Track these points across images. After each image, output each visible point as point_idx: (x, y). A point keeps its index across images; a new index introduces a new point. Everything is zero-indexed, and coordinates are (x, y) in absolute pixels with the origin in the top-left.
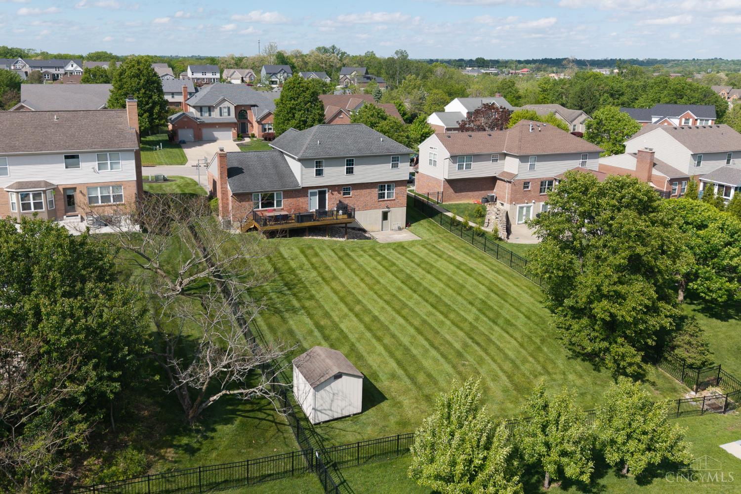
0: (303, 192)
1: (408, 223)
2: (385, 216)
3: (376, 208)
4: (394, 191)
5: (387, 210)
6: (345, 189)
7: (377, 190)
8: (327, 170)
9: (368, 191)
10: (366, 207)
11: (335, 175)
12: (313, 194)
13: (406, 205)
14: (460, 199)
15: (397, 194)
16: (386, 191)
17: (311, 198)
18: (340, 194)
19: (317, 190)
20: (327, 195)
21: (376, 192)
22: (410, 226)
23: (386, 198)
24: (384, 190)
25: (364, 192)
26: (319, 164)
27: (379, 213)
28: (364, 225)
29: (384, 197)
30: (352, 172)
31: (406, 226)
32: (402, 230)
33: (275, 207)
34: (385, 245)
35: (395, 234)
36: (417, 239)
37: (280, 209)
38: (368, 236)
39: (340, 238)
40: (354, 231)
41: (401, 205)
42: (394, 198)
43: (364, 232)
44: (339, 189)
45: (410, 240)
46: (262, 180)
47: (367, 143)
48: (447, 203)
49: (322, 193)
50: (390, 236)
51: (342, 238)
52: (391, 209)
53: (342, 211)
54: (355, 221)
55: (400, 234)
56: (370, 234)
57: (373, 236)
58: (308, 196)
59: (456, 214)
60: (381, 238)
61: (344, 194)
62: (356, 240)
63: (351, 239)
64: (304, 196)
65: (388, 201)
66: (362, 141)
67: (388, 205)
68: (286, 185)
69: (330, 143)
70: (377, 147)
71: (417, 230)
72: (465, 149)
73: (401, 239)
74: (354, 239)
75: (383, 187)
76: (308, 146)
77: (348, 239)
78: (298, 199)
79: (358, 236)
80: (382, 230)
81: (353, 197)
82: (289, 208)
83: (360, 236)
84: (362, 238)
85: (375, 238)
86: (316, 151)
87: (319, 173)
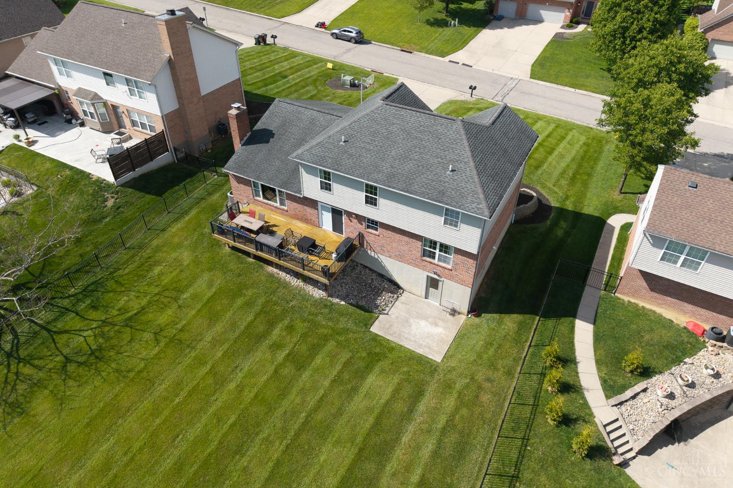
0: (312, 203)
2: (433, 283)
3: (417, 266)
4: (452, 258)
5: (437, 277)
6: (373, 224)
7: (420, 244)
8: (336, 187)
9: (406, 239)
10: (401, 258)
11: (350, 199)
12: (325, 208)
13: (471, 286)
14: (659, 305)
15: (456, 263)
16: (437, 252)
17: (323, 212)
18: (362, 224)
19: (330, 207)
20: (343, 217)
22: (478, 315)
23: (436, 261)
24: (435, 249)
25: (398, 236)
26: (327, 175)
27: (422, 276)
28: (398, 279)
29: (433, 258)
30: (376, 205)
31: (468, 313)
32: (457, 316)
33: (278, 205)
34: (363, 339)
35: (430, 320)
36: (433, 356)
37: (283, 210)
38: (378, 302)
39: (319, 289)
40: (380, 279)
41: (462, 282)
42: (449, 267)
43: (395, 287)
44: (360, 218)
45: (420, 351)
46: (274, 164)
47: (419, 167)
48: (626, 298)
49: (337, 213)
50: (412, 321)
51: (323, 290)
52: (442, 279)
53: (336, 256)
54: (383, 268)
55: (436, 325)
56: (398, 297)
57: (390, 305)
58: (317, 209)
59: (598, 338)
60: (393, 316)
61: (368, 227)
62: (343, 303)
63: (337, 298)
64: (312, 207)
65: (438, 265)
66: (416, 158)
67: (439, 273)
68: (291, 183)
69: (362, 145)
70: (429, 180)
71: (475, 331)
72: (699, 231)
73: (412, 339)
74: (341, 300)
75: (433, 244)
76: (325, 141)
77: (330, 296)
78: (305, 207)
79: (360, 296)
80: (426, 298)
81: (381, 236)
82: (294, 213)
83: (365, 297)
84: (363, 303)
85: (386, 312)
86: (327, 154)
87: (326, 187)
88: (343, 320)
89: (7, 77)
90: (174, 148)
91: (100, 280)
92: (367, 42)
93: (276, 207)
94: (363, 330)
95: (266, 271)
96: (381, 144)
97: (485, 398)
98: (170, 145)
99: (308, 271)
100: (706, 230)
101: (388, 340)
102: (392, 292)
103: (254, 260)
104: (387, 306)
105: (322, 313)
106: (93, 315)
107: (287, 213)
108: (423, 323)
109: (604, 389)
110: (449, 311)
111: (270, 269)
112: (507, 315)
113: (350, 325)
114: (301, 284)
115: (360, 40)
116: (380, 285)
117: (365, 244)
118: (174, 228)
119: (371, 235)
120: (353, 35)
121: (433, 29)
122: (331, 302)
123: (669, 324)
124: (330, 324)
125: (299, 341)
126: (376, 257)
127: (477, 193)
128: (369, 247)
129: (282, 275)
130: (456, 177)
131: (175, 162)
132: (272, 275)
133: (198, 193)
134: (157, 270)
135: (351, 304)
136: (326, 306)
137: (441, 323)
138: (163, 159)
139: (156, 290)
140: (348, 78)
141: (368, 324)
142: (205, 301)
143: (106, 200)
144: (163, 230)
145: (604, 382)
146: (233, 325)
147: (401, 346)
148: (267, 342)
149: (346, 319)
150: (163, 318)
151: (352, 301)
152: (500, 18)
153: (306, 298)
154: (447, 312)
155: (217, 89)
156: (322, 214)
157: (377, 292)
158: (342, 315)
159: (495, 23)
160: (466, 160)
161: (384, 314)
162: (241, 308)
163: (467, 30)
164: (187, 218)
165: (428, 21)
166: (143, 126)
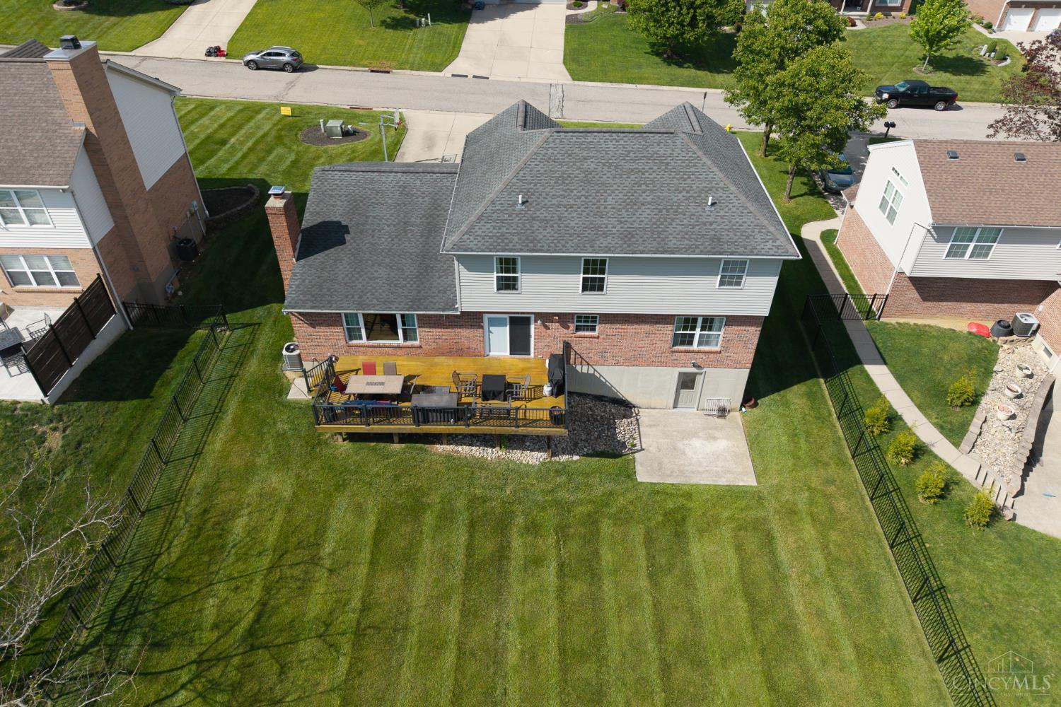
0: (473, 319)
2: (687, 382)
3: (663, 364)
4: (721, 334)
5: (694, 370)
6: (586, 321)
7: (670, 327)
8: (527, 280)
9: (646, 327)
10: (635, 360)
11: (552, 292)
12: (496, 322)
13: (750, 366)
14: (933, 316)
15: (726, 340)
16: (698, 332)
17: (492, 329)
18: (568, 328)
19: (507, 316)
20: (532, 327)
21: (668, 331)
22: (754, 404)
23: (695, 346)
24: (693, 328)
25: (632, 329)
26: (508, 265)
27: (671, 376)
28: (626, 393)
29: (691, 343)
30: (601, 288)
31: (742, 405)
32: (729, 416)
33: (401, 341)
34: (641, 497)
35: (701, 434)
36: (742, 480)
37: (412, 347)
38: (620, 437)
39: (532, 450)
40: (599, 404)
41: (737, 365)
42: (717, 348)
43: (625, 407)
44: (563, 318)
45: (723, 482)
46: (376, 275)
47: (660, 211)
48: (893, 321)
49: (519, 324)
50: (680, 445)
51: (539, 450)
52: (704, 370)
53: (550, 388)
54: (604, 385)
55: (715, 439)
56: (637, 420)
57: (636, 435)
58: (482, 327)
59: (901, 379)
60: (653, 449)
61: (578, 329)
62: (576, 458)
63: (564, 453)
64: (472, 326)
65: (699, 352)
66: (649, 199)
67: (699, 362)
68: (426, 298)
69: (554, 202)
70: (686, 226)
71: (765, 426)
72: (987, 208)
73: (701, 469)
74: (572, 453)
75: (690, 322)
76: (489, 210)
77: (554, 454)
78: (458, 330)
79: (592, 438)
80: (674, 408)
81: (601, 336)
82: (434, 346)
83: (599, 437)
84: (600, 448)
85: (638, 447)
86: (504, 230)
87: (507, 284)
88: (594, 481)
90: (123, 304)
91: (130, 590)
92: (312, 68)
93: (399, 347)
94: (630, 484)
95: (434, 454)
96: (583, 193)
97: (842, 506)
98: (116, 300)
99: (524, 426)
100: (993, 205)
101: (673, 485)
102: (625, 417)
103: (403, 446)
104: (634, 439)
105: (559, 485)
106: (166, 660)
107: (419, 350)
108: (696, 443)
109: (948, 437)
110: (715, 413)
111: (440, 448)
112: (788, 390)
113: (609, 486)
114: (500, 453)
115: (299, 66)
116: (605, 411)
117: (572, 357)
118: (218, 441)
119: (583, 342)
120: (286, 58)
121: (399, 34)
122: (559, 463)
123: (952, 335)
124: (581, 495)
125: (558, 542)
126: (591, 371)
127: (763, 227)
128: (578, 361)
129: (464, 450)
130: (722, 213)
131: (129, 329)
132: (449, 457)
133: (215, 369)
134: (239, 527)
135: (588, 455)
136: (557, 472)
137: (717, 434)
138: (111, 328)
139: (266, 562)
140: (335, 124)
141: (629, 473)
142: (371, 542)
143: (41, 440)
144: (198, 454)
145: (941, 428)
146: (446, 560)
147: (697, 485)
148: (513, 563)
149: (598, 480)
150: (316, 604)
151: (585, 450)
153: (521, 472)
154: (712, 415)
155: (160, 179)
156: (490, 332)
157: (609, 424)
158: (588, 475)
159: (476, 13)
160: (721, 185)
161: (638, 451)
162: (437, 529)
163: (449, 29)
164: (228, 418)
165: (383, 22)
166: (41, 278)
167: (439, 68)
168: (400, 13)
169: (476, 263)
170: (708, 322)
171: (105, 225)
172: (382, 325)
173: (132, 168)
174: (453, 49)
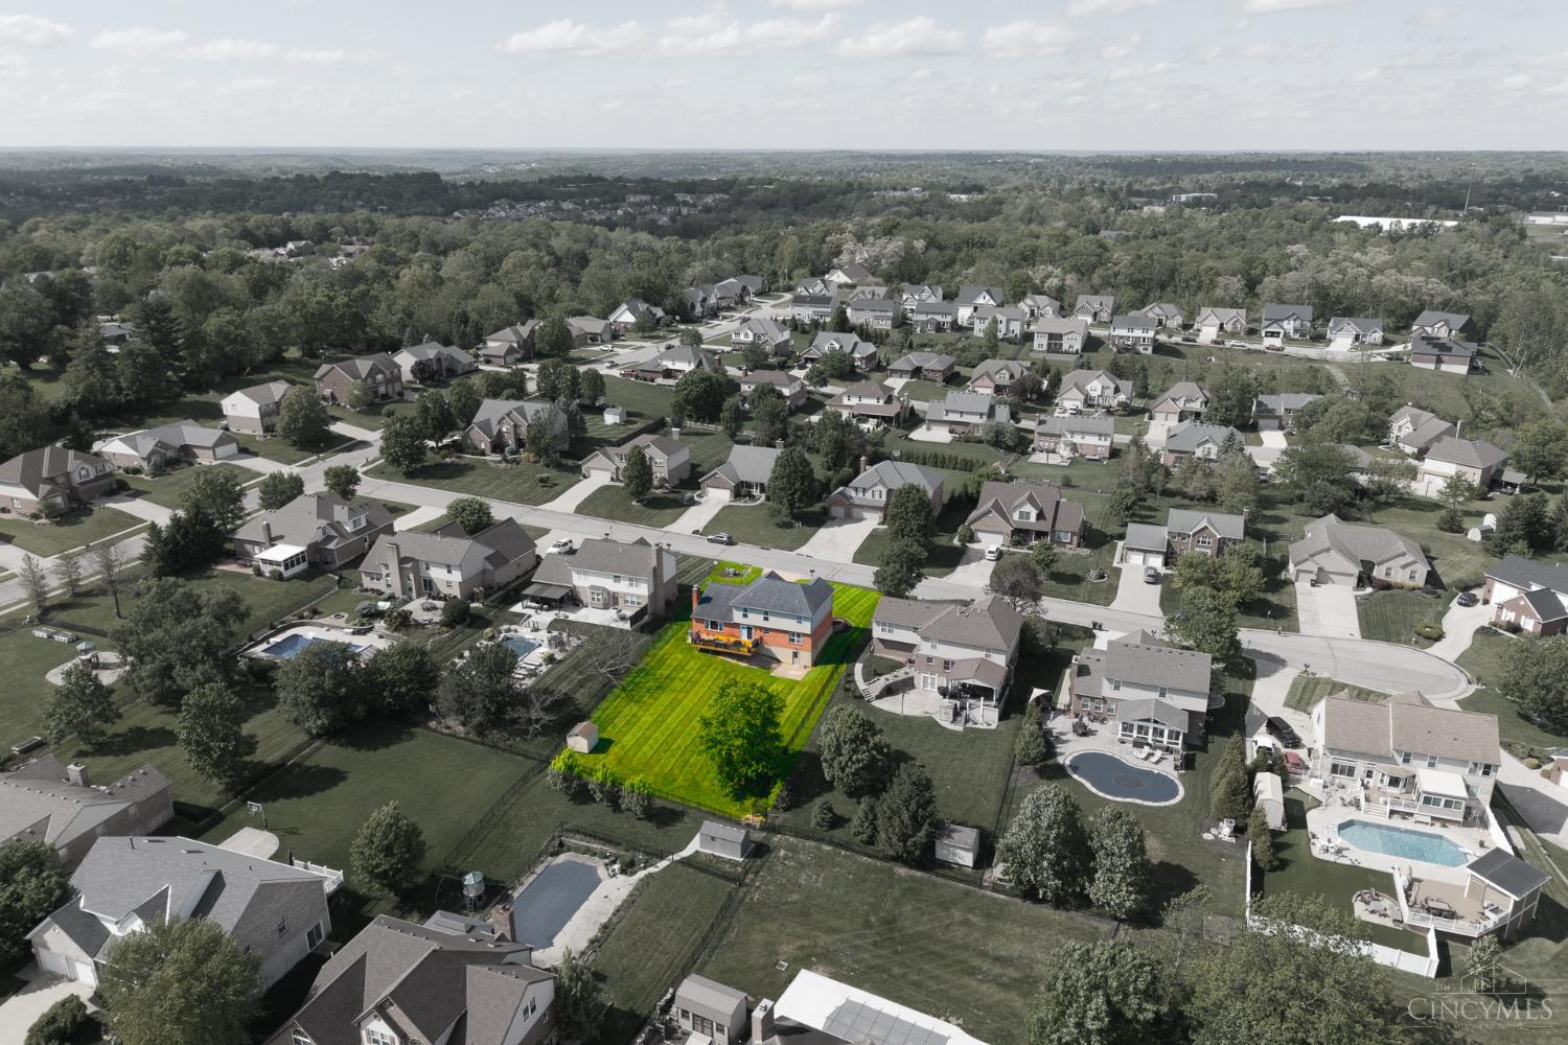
0: (737, 625)
1: (815, 664)
2: (795, 655)
3: (788, 648)
4: (802, 639)
5: (796, 651)
6: (767, 630)
7: (788, 635)
8: (750, 615)
9: (781, 635)
10: (780, 645)
11: (755, 619)
12: (743, 627)
13: (812, 653)
15: (804, 642)
16: (796, 638)
18: (762, 632)
19: (747, 626)
20: (752, 631)
21: (787, 637)
22: (816, 667)
23: (795, 643)
24: (794, 637)
25: (778, 635)
26: (745, 611)
27: (790, 652)
28: (779, 657)
29: (794, 641)
30: (768, 620)
31: (811, 665)
32: (808, 668)
33: (717, 628)
37: (720, 630)
38: (772, 665)
41: (807, 651)
42: (801, 644)
44: (761, 628)
46: (716, 611)
47: (784, 603)
49: (749, 629)
51: (745, 662)
52: (798, 652)
53: (750, 648)
54: (771, 652)
56: (780, 663)
58: (740, 628)
61: (765, 632)
62: (756, 668)
64: (737, 628)
65: (796, 645)
67: (797, 649)
68: (726, 618)
69: (760, 596)
75: (793, 634)
77: (750, 665)
78: (734, 628)
79: (764, 664)
80: (793, 664)
81: (770, 636)
82: (727, 632)
83: (766, 664)
86: (744, 599)
87: (745, 616)
89: (533, 583)
90: (652, 611)
92: (736, 544)
93: (717, 632)
98: (649, 611)
102: (777, 662)
104: (776, 667)
111: (720, 657)
112: (828, 665)
114: (736, 662)
115: (730, 542)
117: (763, 642)
118: (667, 647)
119: (767, 638)
120: (726, 539)
121: (783, 530)
126: (769, 647)
127: (808, 608)
128: (765, 643)
130: (798, 603)
133: (670, 633)
138: (646, 618)
140: (732, 570)
144: (662, 648)
150: (681, 675)
152: (834, 518)
154: (803, 665)
155: (669, 582)
156: (743, 630)
157: (771, 662)
159: (829, 522)
160: (804, 600)
163: (808, 529)
165: (778, 525)
166: (632, 602)
167: (791, 549)
168: (786, 520)
169: (738, 609)
170: (799, 635)
171: (652, 590)
172: (714, 625)
173: (662, 576)
174: (804, 540)
